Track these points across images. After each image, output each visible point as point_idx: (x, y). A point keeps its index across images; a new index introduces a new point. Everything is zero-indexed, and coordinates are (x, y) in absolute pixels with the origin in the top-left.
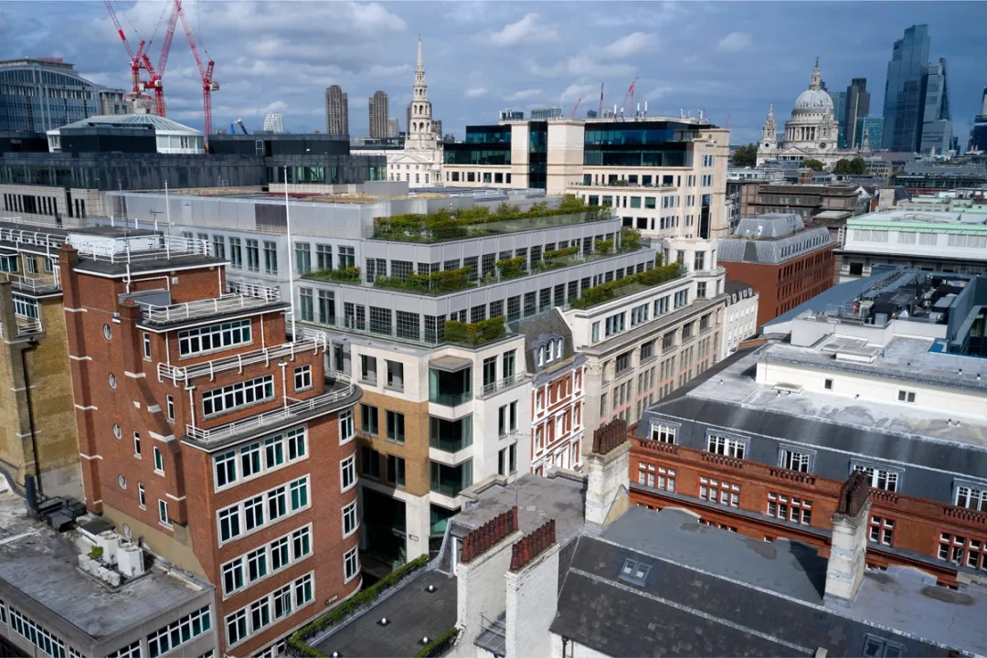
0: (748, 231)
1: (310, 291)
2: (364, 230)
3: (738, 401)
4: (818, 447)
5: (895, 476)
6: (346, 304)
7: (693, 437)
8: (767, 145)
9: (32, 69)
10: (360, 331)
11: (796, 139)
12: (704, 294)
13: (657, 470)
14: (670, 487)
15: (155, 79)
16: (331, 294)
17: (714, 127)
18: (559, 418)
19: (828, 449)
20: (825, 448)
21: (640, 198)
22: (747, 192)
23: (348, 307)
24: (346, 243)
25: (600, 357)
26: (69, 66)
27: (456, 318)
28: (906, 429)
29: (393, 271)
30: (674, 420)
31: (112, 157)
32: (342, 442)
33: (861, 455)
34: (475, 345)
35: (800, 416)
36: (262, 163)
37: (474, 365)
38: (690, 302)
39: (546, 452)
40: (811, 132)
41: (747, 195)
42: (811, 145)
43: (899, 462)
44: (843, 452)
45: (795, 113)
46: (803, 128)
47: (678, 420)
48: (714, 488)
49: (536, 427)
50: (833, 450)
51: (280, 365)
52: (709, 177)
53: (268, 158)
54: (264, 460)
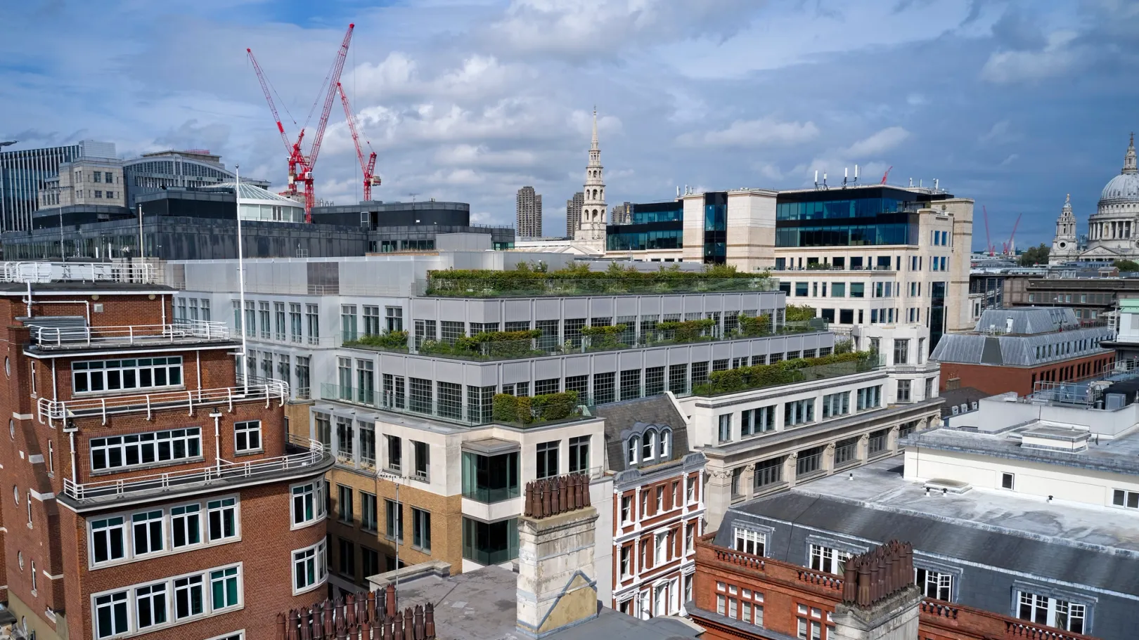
0: (992, 326)
1: (348, 361)
2: (416, 287)
3: (863, 499)
4: (966, 563)
5: (1081, 608)
6: (385, 375)
7: (790, 547)
8: (1063, 245)
9: (173, 160)
10: (399, 410)
11: (1103, 238)
12: (907, 397)
13: (740, 594)
14: (758, 621)
15: (306, 171)
16: (370, 364)
17: (952, 197)
18: (660, 536)
19: (980, 566)
20: (975, 564)
21: (844, 284)
22: (1011, 289)
23: (388, 378)
24: (393, 303)
25: (727, 459)
26: (216, 158)
27: (512, 392)
28: (1111, 541)
29: (443, 334)
30: (765, 522)
31: (177, 222)
32: (295, 526)
33: (1029, 576)
34: (528, 423)
35: (949, 520)
36: (365, 237)
37: (522, 451)
38: (883, 404)
39: (637, 581)
40: (1125, 228)
41: (1012, 292)
42: (1125, 245)
43: (1088, 588)
44: (1002, 570)
45: (1102, 204)
46: (1114, 223)
47: (770, 524)
48: (816, 622)
49: (619, 545)
50: (987, 567)
51: (211, 415)
52: (943, 259)
53: (370, 232)
54: (168, 535)
